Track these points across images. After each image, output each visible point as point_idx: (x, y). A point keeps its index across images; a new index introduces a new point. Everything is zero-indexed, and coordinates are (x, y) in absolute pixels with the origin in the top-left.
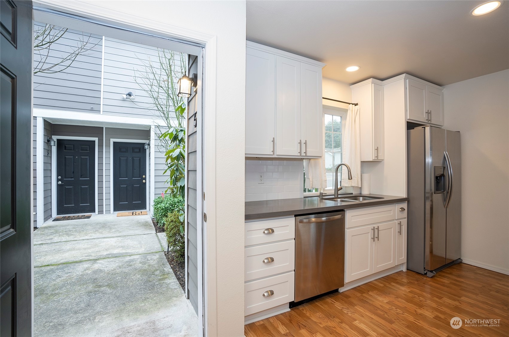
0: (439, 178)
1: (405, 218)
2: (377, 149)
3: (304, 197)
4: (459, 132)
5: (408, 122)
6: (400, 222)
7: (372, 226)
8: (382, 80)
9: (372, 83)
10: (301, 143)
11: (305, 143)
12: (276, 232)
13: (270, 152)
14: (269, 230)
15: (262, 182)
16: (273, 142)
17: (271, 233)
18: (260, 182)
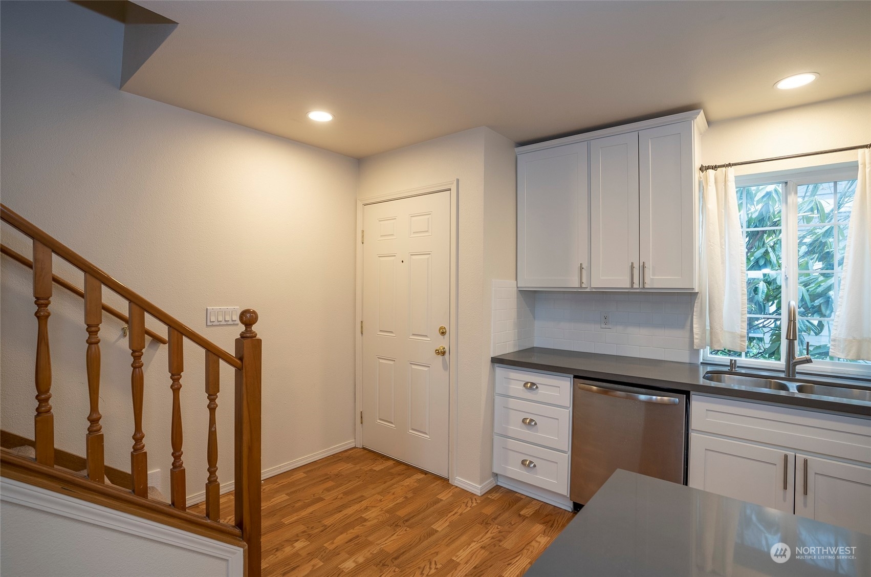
3: (701, 363)
7: (783, 452)
10: (632, 267)
11: (643, 267)
12: (542, 390)
13: (577, 285)
14: (533, 384)
15: (607, 326)
16: (581, 268)
17: (534, 390)
18: (604, 326)
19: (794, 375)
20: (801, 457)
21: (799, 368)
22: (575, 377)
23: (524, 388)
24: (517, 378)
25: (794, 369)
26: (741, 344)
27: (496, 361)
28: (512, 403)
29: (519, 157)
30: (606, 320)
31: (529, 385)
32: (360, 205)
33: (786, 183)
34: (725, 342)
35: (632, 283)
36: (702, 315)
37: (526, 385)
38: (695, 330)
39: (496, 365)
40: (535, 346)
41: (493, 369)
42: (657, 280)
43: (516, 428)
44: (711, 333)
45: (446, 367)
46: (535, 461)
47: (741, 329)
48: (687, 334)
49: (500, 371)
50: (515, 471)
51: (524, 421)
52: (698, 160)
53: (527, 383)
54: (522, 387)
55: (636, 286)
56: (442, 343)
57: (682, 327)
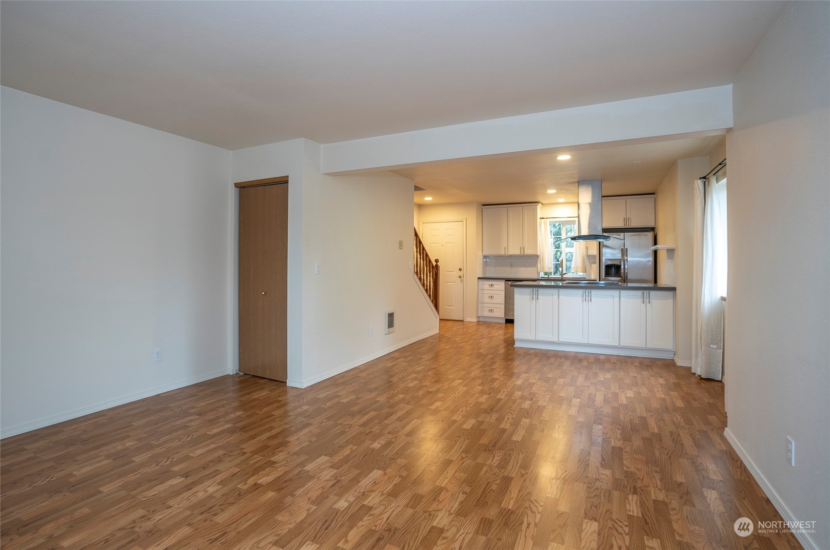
10: (521, 248)
11: (524, 248)
12: (495, 286)
13: (503, 253)
14: (492, 285)
16: (505, 248)
18: (511, 267)
21: (565, 276)
22: (506, 281)
24: (487, 284)
26: (551, 270)
27: (479, 278)
28: (485, 292)
29: (483, 210)
30: (512, 265)
32: (421, 223)
34: (547, 270)
35: (521, 253)
36: (540, 262)
37: (490, 285)
38: (539, 267)
39: (479, 280)
41: (478, 282)
42: (528, 252)
43: (486, 299)
44: (543, 267)
45: (462, 282)
46: (493, 309)
48: (536, 269)
49: (481, 282)
50: (486, 313)
51: (489, 297)
52: (539, 215)
54: (488, 286)
56: (461, 273)
57: (535, 266)
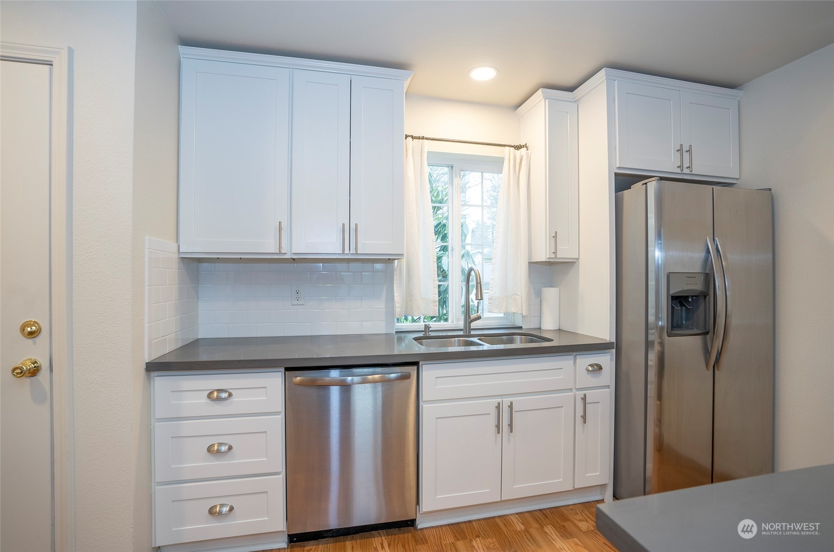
0: (690, 300)
1: (608, 387)
2: (555, 237)
3: (396, 332)
4: (770, 190)
5: (616, 174)
6: (585, 395)
7: (496, 401)
8: (571, 89)
9: (546, 98)
10: (343, 229)
11: (355, 230)
12: (239, 397)
13: (273, 249)
14: (222, 392)
15: (299, 302)
16: (280, 228)
17: (225, 399)
18: (296, 302)
19: (470, 332)
20: (506, 401)
22: (287, 369)
23: (208, 401)
24: (194, 388)
25: (470, 326)
26: (435, 309)
27: (155, 367)
30: (297, 294)
31: (215, 394)
33: (452, 167)
34: (422, 308)
35: (343, 248)
37: (212, 396)
38: (396, 299)
39: (153, 374)
40: (200, 337)
42: (370, 244)
43: (195, 464)
44: (409, 301)
45: (41, 395)
46: (230, 502)
47: (434, 294)
49: (163, 383)
50: (196, 527)
51: (210, 449)
53: (211, 393)
54: (204, 400)
55: (347, 251)
56: (31, 352)
